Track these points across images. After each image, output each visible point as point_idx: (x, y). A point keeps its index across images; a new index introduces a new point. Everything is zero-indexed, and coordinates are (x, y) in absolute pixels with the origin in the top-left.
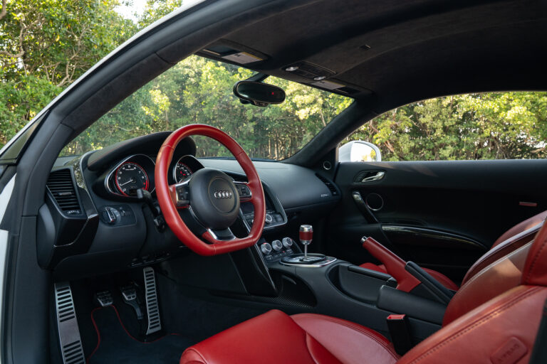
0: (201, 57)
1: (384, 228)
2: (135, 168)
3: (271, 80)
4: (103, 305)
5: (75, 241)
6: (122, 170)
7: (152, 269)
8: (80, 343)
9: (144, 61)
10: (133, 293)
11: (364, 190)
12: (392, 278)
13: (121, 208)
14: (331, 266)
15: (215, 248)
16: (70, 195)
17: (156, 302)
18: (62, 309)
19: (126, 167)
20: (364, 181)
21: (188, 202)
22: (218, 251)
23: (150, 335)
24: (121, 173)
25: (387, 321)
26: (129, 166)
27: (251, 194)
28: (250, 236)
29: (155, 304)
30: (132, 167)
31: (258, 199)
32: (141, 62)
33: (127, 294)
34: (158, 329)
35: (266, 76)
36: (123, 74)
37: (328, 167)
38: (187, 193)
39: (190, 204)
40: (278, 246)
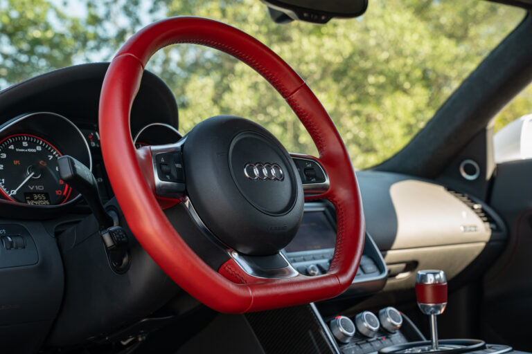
2: (39, 148)
6: (7, 150)
15: (251, 293)
19: (19, 144)
21: (183, 186)
22: (257, 299)
24: (5, 156)
26: (25, 144)
27: (327, 182)
28: (333, 272)
30: (32, 145)
37: (471, 172)
38: (178, 166)
39: (185, 193)
40: (371, 324)
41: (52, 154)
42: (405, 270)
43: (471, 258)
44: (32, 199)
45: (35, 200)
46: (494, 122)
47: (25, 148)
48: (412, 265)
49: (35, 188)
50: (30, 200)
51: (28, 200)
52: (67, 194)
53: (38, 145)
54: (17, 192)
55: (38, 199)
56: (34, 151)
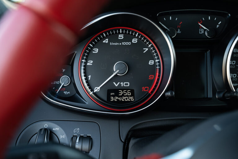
30: (128, 38)
41: (147, 47)
44: (117, 94)
45: (119, 97)
47: (121, 41)
49: (120, 85)
50: (114, 96)
51: (112, 96)
52: (152, 92)
53: (135, 37)
54: (100, 88)
55: (123, 95)
56: (129, 43)
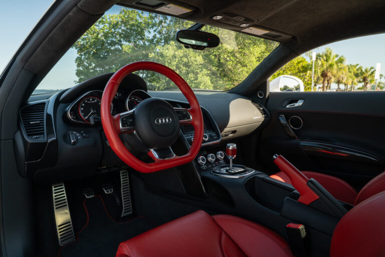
0: (144, 12)
1: (302, 143)
2: (96, 101)
3: (207, 29)
4: (87, 197)
5: (42, 158)
6: (84, 103)
7: (127, 171)
8: (71, 223)
9: (71, 14)
10: (110, 188)
11: (288, 114)
12: (296, 191)
13: (82, 132)
14: (249, 177)
16: (39, 123)
17: (129, 194)
18: (57, 200)
19: (89, 100)
20: (287, 107)
21: (132, 127)
23: (124, 217)
24: (83, 105)
25: (286, 228)
26: (91, 100)
27: (191, 118)
28: (188, 154)
29: (128, 195)
30: (93, 100)
31: (197, 123)
32: (68, 15)
33: (106, 189)
34: (131, 213)
35: (202, 26)
36: (58, 26)
37: (261, 95)
38: (131, 120)
39: (134, 129)
40: (212, 158)
42: (231, 133)
43: (257, 127)
46: (270, 78)
48: (234, 132)
54: (88, 117)
56: (94, 102)
